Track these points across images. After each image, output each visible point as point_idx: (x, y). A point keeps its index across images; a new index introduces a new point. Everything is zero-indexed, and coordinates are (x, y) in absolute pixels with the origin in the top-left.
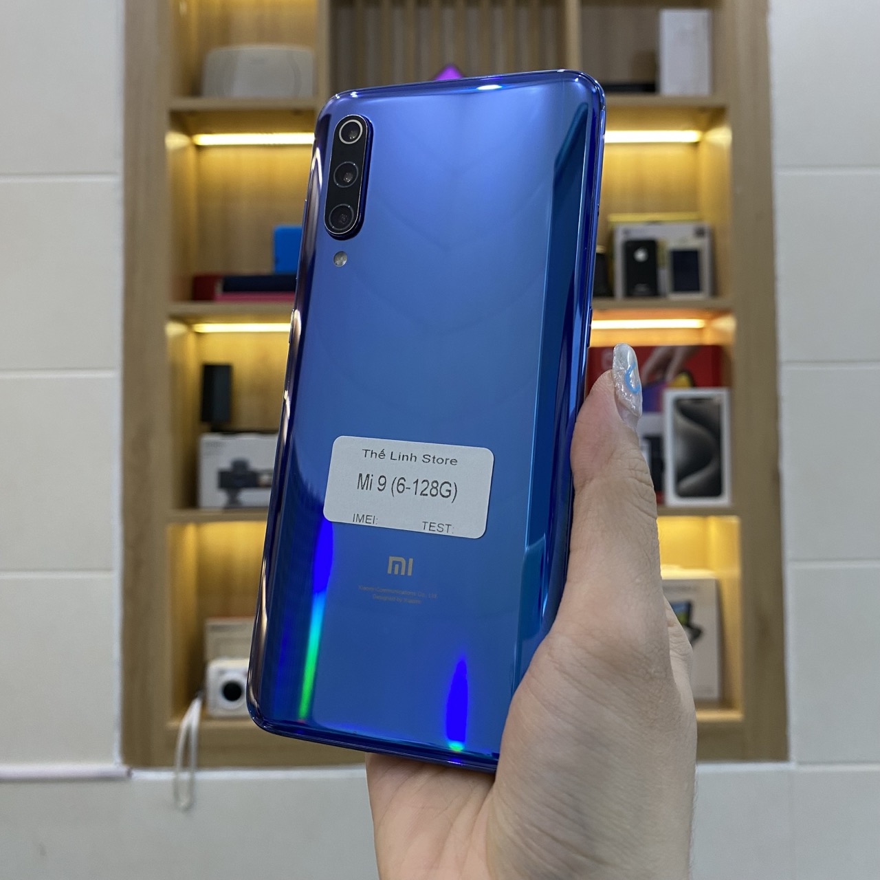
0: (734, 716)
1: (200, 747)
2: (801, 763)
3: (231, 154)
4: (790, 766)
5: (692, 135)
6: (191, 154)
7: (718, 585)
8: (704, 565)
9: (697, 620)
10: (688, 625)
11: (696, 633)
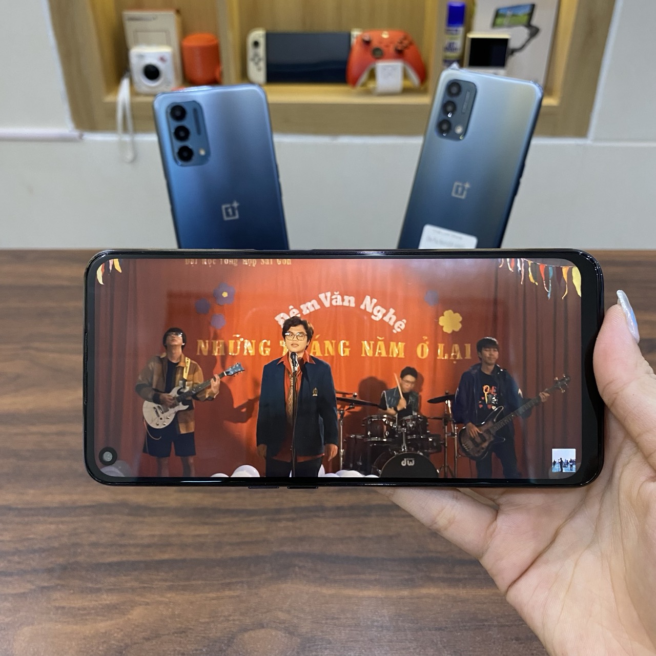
4: (588, 142)
9: (535, 22)
10: (529, 25)
11: (534, 32)
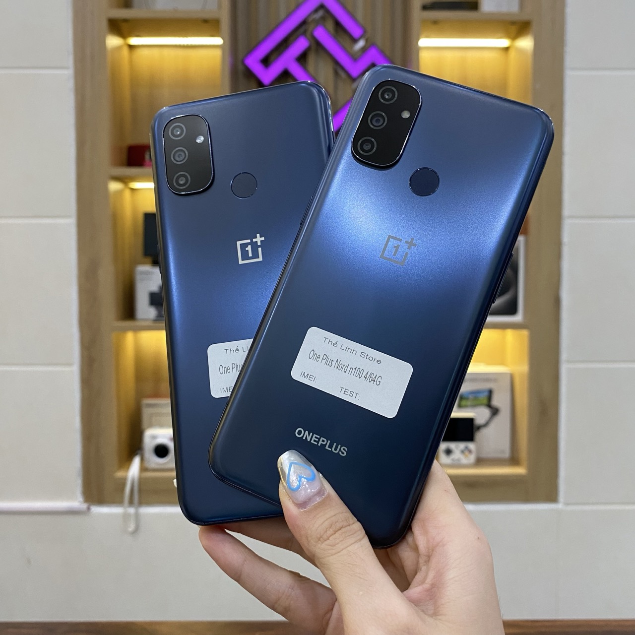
0: (520, 471)
1: (140, 491)
2: (567, 504)
4: (559, 506)
5: (504, 42)
6: (125, 52)
7: (512, 377)
8: (502, 363)
9: (495, 402)
10: (489, 406)
11: (495, 411)
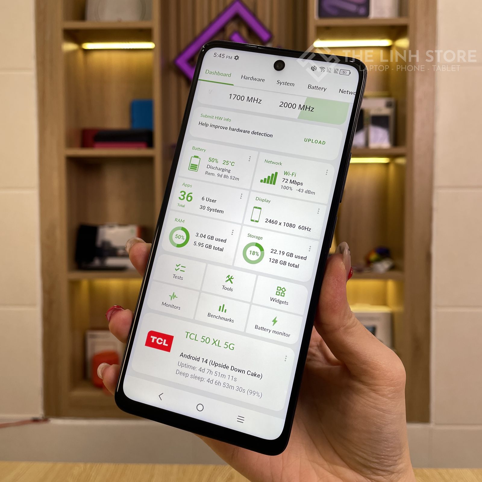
2: (437, 424)
3: (105, 55)
4: (431, 426)
5: (387, 42)
6: (80, 55)
7: (392, 317)
